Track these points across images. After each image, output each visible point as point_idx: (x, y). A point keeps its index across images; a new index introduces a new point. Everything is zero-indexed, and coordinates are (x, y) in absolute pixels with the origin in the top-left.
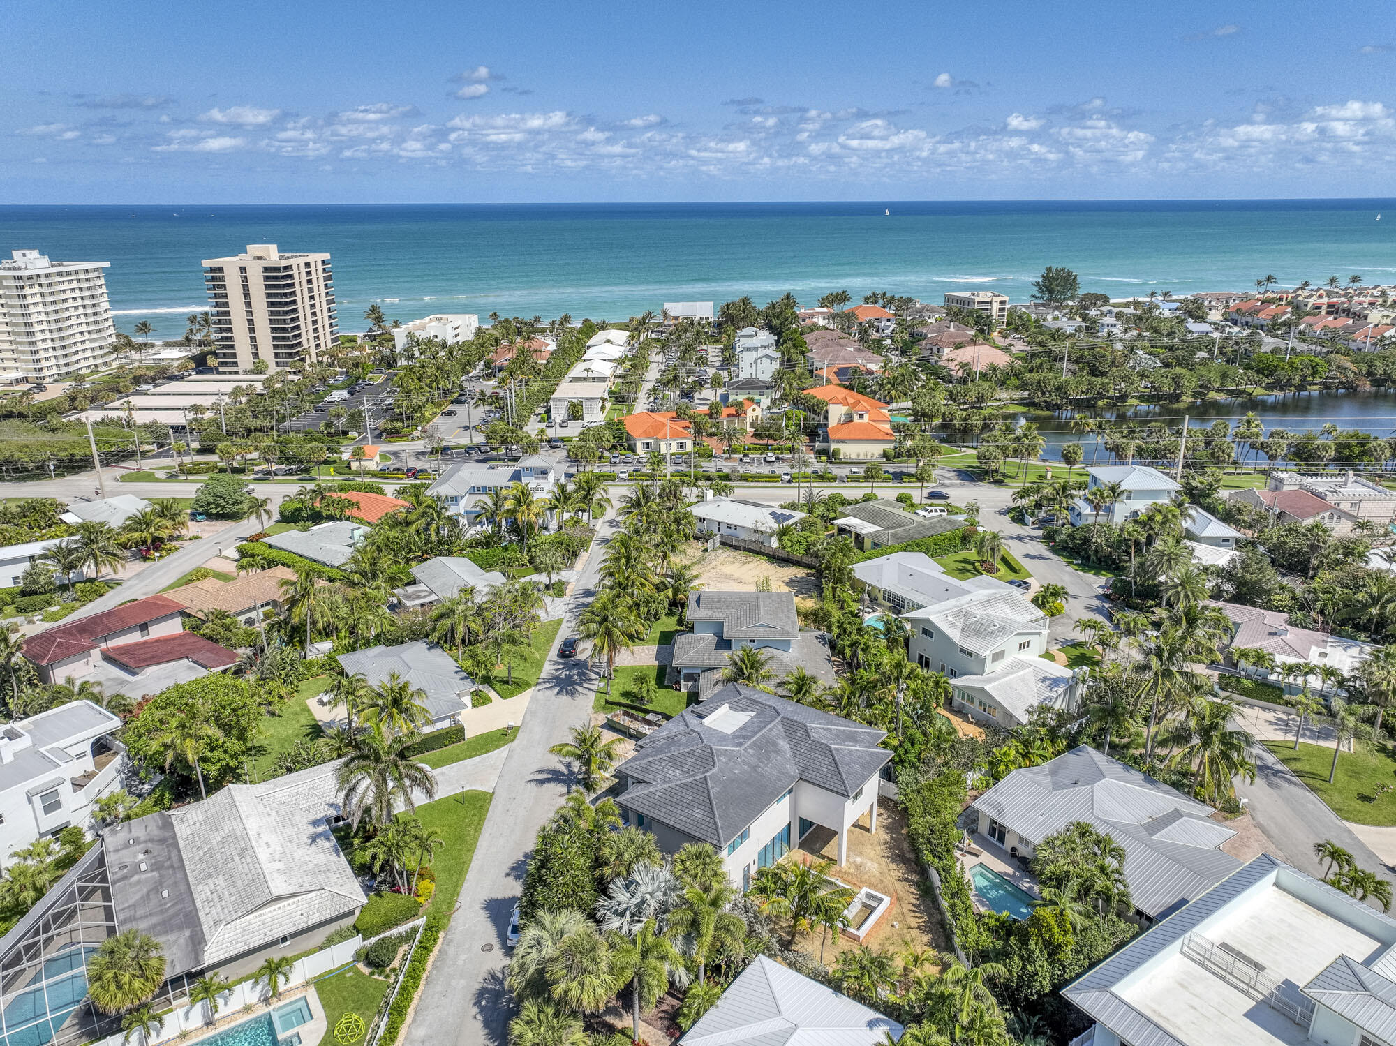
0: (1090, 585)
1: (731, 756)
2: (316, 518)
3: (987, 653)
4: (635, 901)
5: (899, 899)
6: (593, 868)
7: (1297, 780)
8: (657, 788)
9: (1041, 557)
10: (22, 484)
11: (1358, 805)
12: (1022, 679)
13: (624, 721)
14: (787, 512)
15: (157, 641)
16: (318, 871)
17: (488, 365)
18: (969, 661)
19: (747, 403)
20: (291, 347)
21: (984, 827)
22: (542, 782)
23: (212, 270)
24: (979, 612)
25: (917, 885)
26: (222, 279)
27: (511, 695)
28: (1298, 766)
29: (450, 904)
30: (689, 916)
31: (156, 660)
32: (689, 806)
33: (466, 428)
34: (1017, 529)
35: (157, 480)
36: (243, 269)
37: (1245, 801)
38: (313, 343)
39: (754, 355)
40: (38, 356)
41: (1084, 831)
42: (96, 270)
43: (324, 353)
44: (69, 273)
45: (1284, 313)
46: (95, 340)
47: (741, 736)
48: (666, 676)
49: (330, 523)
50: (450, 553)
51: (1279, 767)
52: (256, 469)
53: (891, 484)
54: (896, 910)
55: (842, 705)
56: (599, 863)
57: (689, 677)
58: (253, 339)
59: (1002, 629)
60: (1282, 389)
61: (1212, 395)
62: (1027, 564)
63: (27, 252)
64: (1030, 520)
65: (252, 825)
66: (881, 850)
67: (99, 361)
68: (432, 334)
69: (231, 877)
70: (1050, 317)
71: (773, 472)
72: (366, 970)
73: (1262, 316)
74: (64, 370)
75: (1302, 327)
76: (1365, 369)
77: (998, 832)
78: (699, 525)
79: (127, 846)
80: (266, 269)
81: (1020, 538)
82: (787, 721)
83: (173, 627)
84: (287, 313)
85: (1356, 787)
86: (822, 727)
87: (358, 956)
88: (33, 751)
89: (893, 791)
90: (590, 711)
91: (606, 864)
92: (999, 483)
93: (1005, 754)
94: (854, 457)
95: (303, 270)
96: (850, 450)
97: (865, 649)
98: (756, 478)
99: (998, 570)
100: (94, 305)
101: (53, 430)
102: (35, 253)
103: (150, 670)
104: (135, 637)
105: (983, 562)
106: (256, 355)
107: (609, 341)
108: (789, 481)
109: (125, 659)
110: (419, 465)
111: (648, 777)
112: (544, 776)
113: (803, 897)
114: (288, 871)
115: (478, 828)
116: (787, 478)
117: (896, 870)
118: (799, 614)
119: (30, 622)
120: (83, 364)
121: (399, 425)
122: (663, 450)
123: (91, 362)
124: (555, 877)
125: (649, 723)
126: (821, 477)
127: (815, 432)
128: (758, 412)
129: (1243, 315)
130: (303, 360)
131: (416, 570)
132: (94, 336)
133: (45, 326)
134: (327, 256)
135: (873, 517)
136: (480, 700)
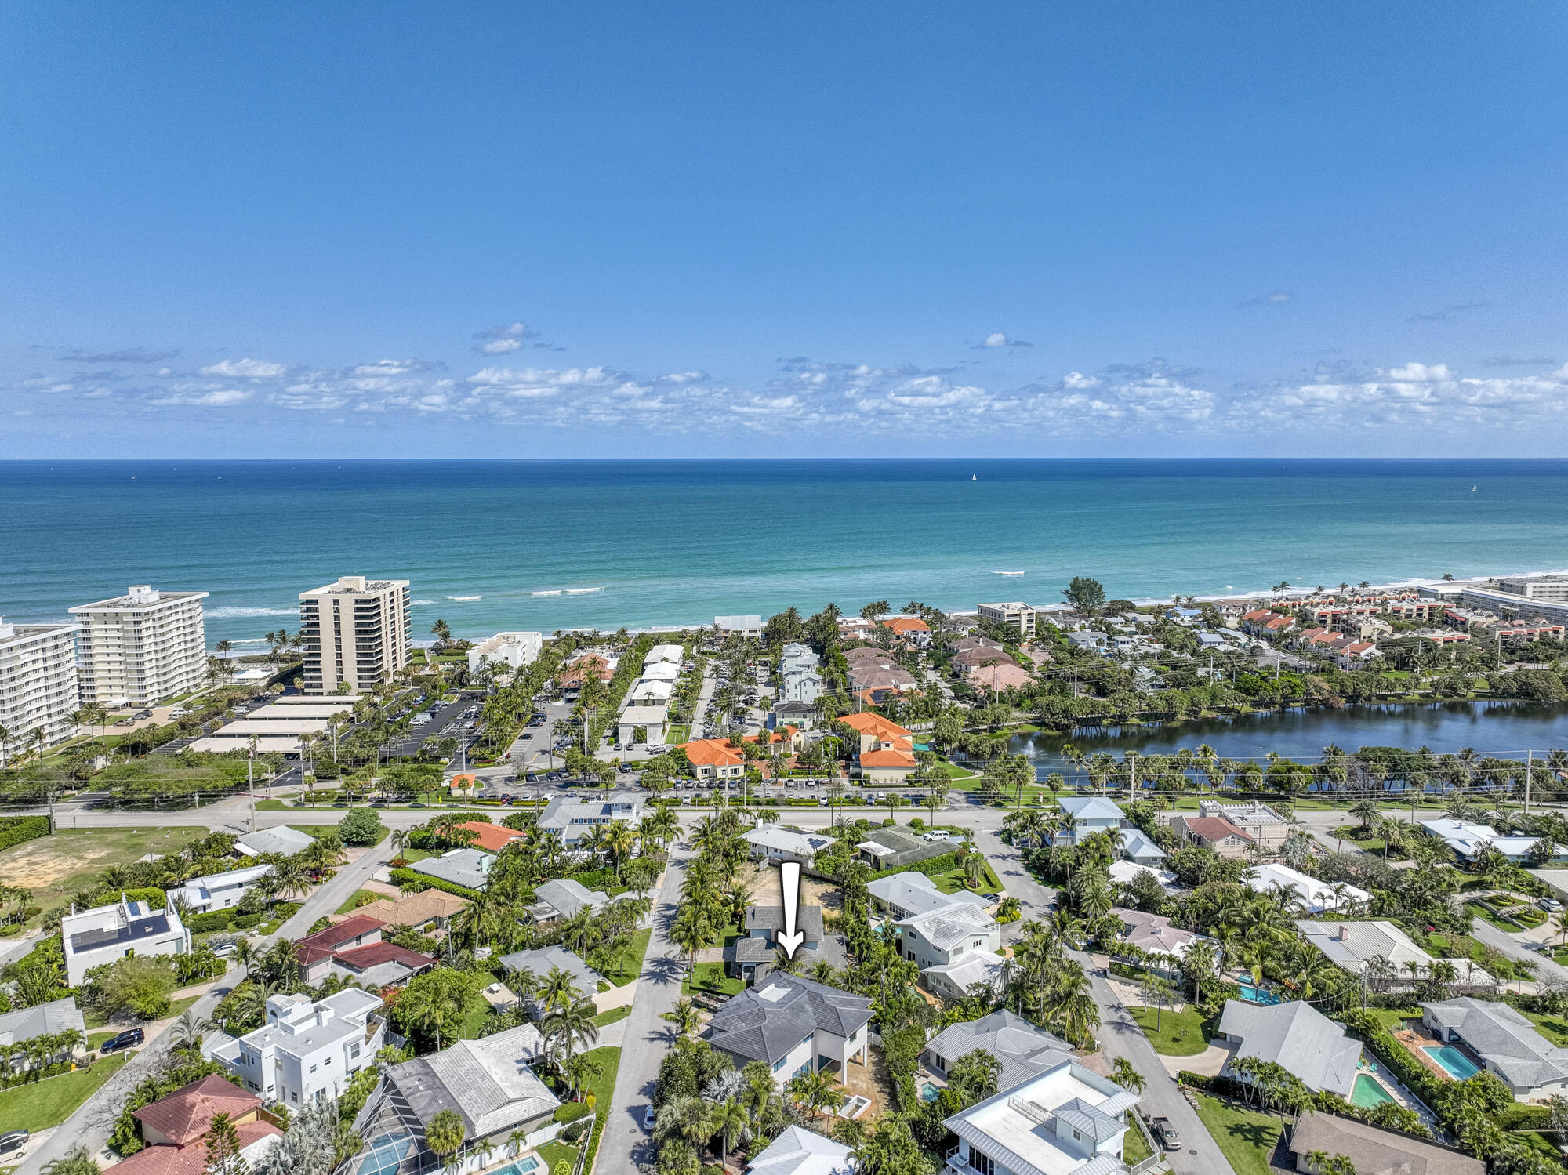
0: (1046, 897)
1: (776, 1014)
2: (444, 845)
3: (949, 949)
4: (723, 1089)
5: (877, 1102)
6: (697, 1076)
7: (1140, 1031)
8: (731, 1033)
9: (1017, 874)
10: (172, 813)
11: (1169, 1044)
12: (973, 967)
13: (704, 999)
14: (821, 838)
15: (367, 948)
16: (528, 1088)
17: (555, 685)
18: (939, 956)
19: (790, 729)
20: (374, 670)
21: (933, 1061)
22: (652, 1040)
23: (308, 602)
24: (947, 920)
25: (889, 1094)
26: (316, 610)
27: (623, 984)
28: (1142, 1022)
29: (606, 1110)
30: (751, 1096)
31: (373, 961)
32: (751, 1043)
33: (544, 752)
34: (1005, 849)
35: (286, 808)
36: (336, 602)
37: (1098, 1042)
38: (391, 664)
39: (799, 678)
40: (144, 683)
41: (979, 1054)
42: (197, 600)
43: (401, 673)
44: (176, 606)
45: (1289, 624)
46: (190, 664)
47: (781, 1003)
48: (731, 969)
49: (457, 851)
50: (561, 876)
51: (1133, 1023)
52: (370, 796)
53: (910, 808)
54: (875, 1107)
55: (848, 983)
56: (701, 1072)
57: (748, 969)
58: (339, 663)
59: (961, 932)
60: (1267, 706)
61: (1204, 713)
62: (1004, 880)
63: (142, 588)
64: (1015, 841)
65: (484, 1063)
66: (871, 1075)
67: (192, 683)
68: (504, 655)
69: (478, 1090)
70: (1077, 627)
71: (813, 797)
72: (565, 1143)
73: (1270, 626)
74: (164, 694)
75: (1301, 640)
76: (1338, 688)
77: (941, 1062)
78: (752, 849)
79: (405, 1077)
80: (357, 601)
81: (1004, 858)
82: (810, 993)
83: (374, 939)
84: (372, 639)
85: (1174, 1033)
86: (831, 996)
87: (558, 1136)
88: (336, 1019)
89: (878, 1039)
90: (680, 994)
91: (706, 1072)
92: (999, 805)
93: (951, 1015)
94: (882, 782)
95: (388, 599)
96: (877, 776)
97: (868, 948)
98: (799, 802)
99: (979, 885)
100: (192, 633)
101: (189, 764)
102: (148, 589)
103: (371, 969)
104: (352, 946)
105: (969, 879)
106: (340, 678)
107: (665, 659)
108: (826, 805)
109: (352, 962)
110: (510, 791)
111: (726, 1028)
112: (653, 1036)
113: (817, 1093)
114: (513, 1086)
115: (616, 1068)
116: (825, 802)
117: (877, 1087)
118: (824, 922)
119: (252, 935)
120: (179, 687)
121: (486, 752)
122: (720, 775)
123: (185, 685)
124: (677, 1081)
125: (721, 1001)
126: (851, 801)
127: (849, 755)
128: (802, 738)
129: (1255, 624)
130: (382, 681)
131: (538, 891)
132: (190, 660)
133: (153, 656)
134: (406, 583)
135: (888, 842)
136: (602, 988)
